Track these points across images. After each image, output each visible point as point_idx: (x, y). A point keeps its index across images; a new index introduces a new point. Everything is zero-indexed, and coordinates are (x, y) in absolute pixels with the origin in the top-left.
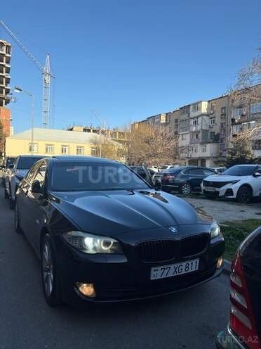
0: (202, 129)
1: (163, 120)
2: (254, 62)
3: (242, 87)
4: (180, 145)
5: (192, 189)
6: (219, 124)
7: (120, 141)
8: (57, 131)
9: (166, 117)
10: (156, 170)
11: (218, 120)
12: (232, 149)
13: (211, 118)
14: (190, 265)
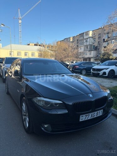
0: (89, 44)
1: (71, 40)
2: (115, 11)
3: (109, 23)
4: (79, 52)
5: (87, 72)
6: (97, 42)
7: (52, 50)
8: (22, 45)
9: (73, 38)
10: (68, 64)
11: (97, 40)
12: (103, 53)
13: (94, 39)
14: (99, 113)
